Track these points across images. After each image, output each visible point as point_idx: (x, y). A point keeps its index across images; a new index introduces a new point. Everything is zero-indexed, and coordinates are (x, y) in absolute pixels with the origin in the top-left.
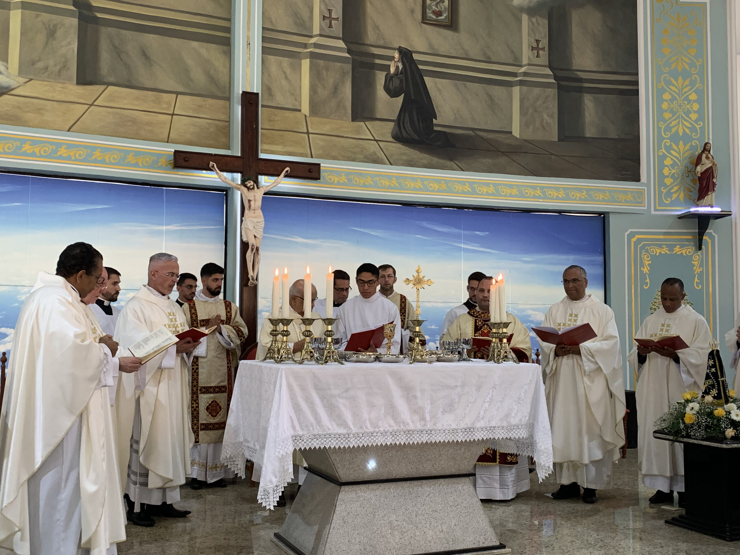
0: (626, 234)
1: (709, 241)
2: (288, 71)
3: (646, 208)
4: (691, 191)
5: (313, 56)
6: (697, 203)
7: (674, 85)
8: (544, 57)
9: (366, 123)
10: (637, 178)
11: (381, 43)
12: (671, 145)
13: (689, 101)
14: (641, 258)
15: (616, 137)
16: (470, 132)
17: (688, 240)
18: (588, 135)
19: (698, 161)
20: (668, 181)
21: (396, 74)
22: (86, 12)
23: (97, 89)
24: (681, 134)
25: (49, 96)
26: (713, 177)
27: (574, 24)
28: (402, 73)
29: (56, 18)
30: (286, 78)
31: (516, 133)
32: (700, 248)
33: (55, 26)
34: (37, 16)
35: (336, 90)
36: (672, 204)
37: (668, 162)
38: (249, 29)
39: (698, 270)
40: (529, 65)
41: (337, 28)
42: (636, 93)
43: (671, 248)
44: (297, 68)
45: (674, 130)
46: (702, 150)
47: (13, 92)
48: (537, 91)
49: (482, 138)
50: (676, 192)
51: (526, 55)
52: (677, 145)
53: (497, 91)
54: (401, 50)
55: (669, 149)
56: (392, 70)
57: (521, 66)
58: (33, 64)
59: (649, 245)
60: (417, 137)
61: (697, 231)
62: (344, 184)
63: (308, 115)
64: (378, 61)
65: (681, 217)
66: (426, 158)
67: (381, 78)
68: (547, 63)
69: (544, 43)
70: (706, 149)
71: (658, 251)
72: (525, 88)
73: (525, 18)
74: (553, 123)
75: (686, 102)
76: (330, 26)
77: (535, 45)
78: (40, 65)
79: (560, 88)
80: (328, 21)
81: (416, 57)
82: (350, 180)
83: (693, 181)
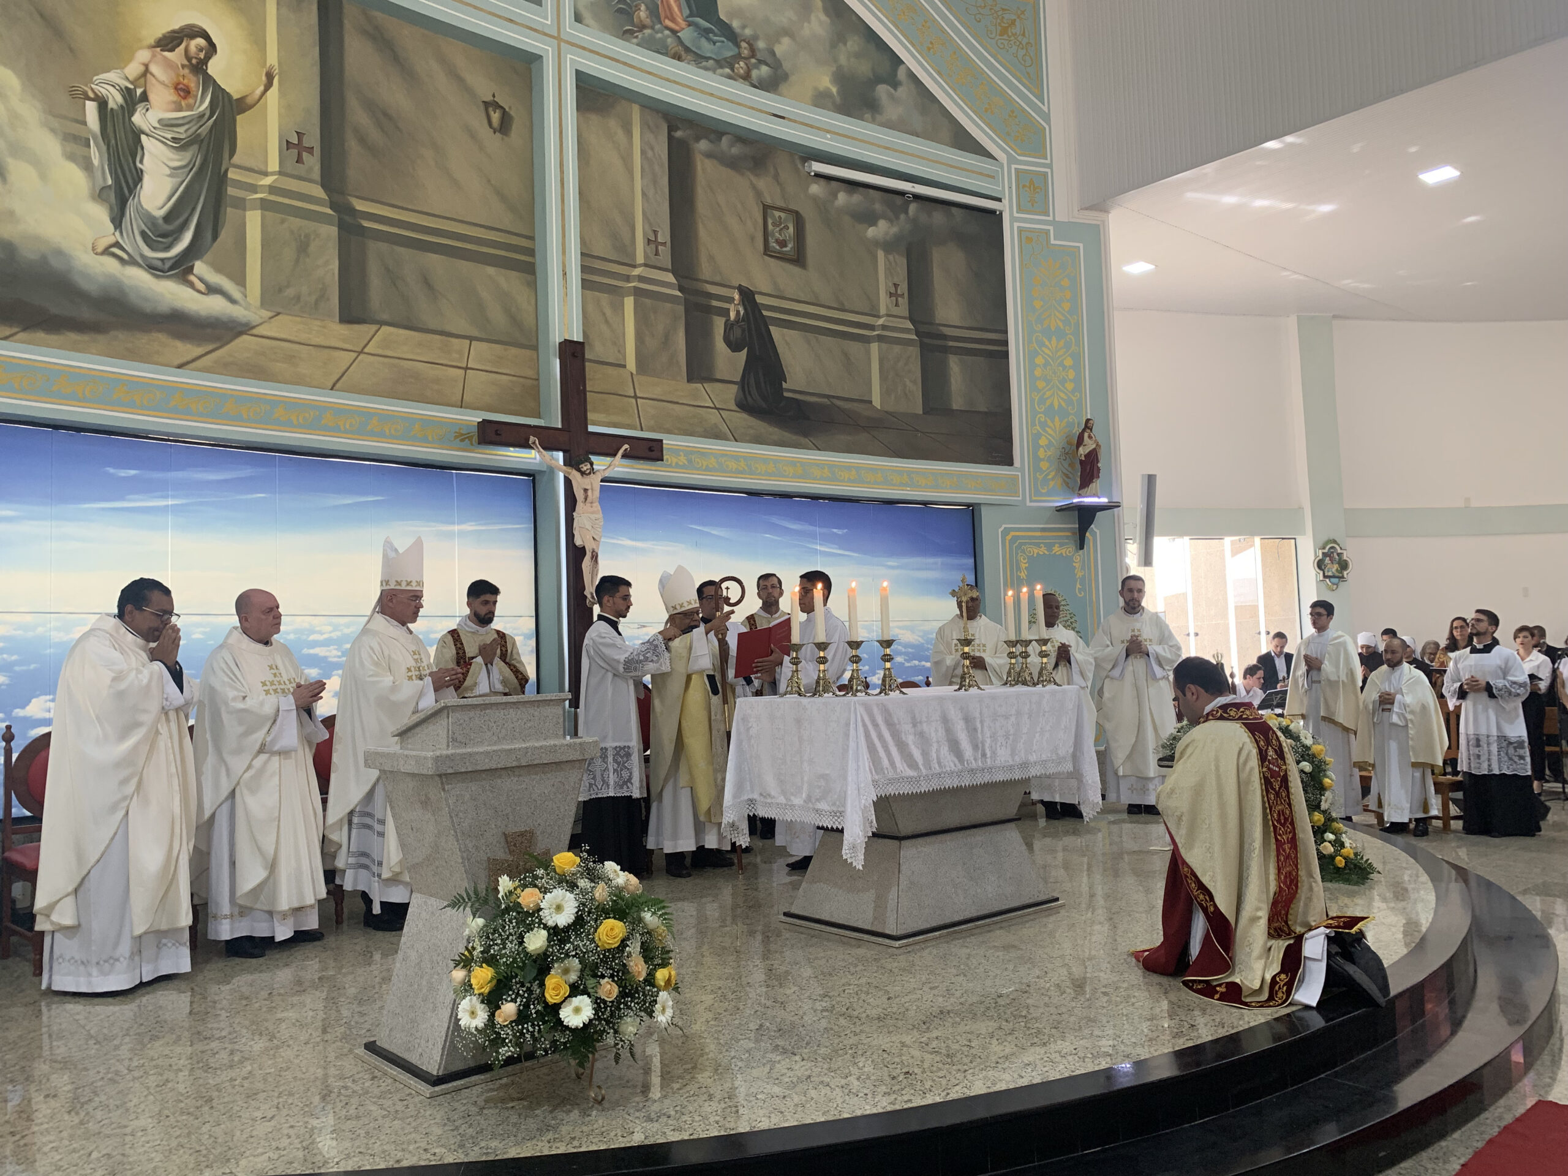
0: (1000, 530)
1: (1090, 537)
2: (608, 312)
3: (1020, 498)
4: (1068, 477)
5: (638, 293)
6: (1080, 492)
7: (1047, 347)
8: (903, 309)
9: (705, 385)
10: (1009, 462)
11: (717, 279)
12: (1046, 421)
13: (1064, 367)
14: (1017, 560)
15: (986, 410)
16: (825, 400)
17: (1067, 537)
18: (955, 407)
19: (1080, 441)
20: (1044, 465)
21: (737, 320)
22: (347, 218)
23: (368, 329)
24: (1056, 407)
25: (303, 337)
26: (1098, 462)
27: (935, 265)
28: (743, 320)
29: (309, 225)
30: (607, 322)
31: (877, 402)
32: (1082, 547)
33: (307, 236)
34: (283, 221)
35: (667, 340)
36: (1049, 494)
37: (1043, 442)
38: (564, 252)
39: (1079, 574)
40: (888, 315)
41: (665, 256)
42: (1006, 355)
43: (1050, 547)
44: (619, 308)
45: (1048, 403)
46: (1083, 426)
47: (255, 331)
48: (897, 349)
49: (838, 407)
50: (1053, 479)
51: (884, 303)
52: (1053, 422)
53: (854, 347)
54: (742, 290)
55: (1044, 425)
56: (732, 315)
57: (879, 317)
58: (280, 290)
59: (1025, 544)
60: (764, 405)
61: (1077, 526)
62: (684, 467)
63: (635, 373)
64: (715, 303)
65: (1060, 509)
66: (774, 432)
67: (719, 324)
68: (907, 314)
69: (903, 288)
70: (1088, 426)
71: (1036, 551)
72: (884, 346)
73: (881, 254)
74: (917, 390)
75: (1061, 368)
76: (657, 254)
77: (893, 290)
78: (290, 292)
79: (923, 347)
80: (653, 246)
81: (759, 299)
82: (690, 461)
83: (1071, 465)
